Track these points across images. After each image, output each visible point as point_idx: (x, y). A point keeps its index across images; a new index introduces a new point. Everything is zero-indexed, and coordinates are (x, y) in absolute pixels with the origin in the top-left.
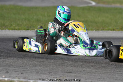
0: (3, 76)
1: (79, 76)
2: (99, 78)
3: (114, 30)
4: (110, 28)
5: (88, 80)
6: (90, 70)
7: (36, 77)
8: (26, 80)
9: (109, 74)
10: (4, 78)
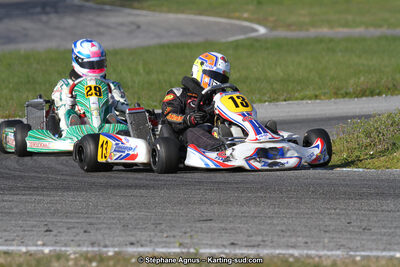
0: (40, 243)
1: (231, 229)
2: (282, 231)
3: (316, 97)
4: (308, 93)
5: (253, 238)
6: (260, 209)
7: (121, 239)
8: (96, 249)
9: (308, 218)
10: (40, 248)
